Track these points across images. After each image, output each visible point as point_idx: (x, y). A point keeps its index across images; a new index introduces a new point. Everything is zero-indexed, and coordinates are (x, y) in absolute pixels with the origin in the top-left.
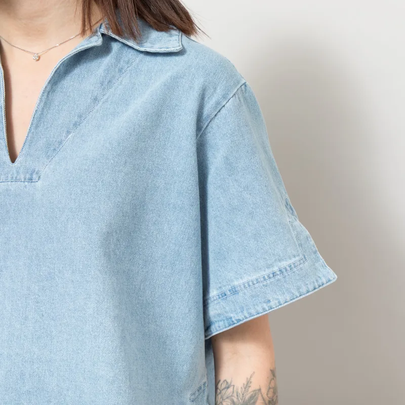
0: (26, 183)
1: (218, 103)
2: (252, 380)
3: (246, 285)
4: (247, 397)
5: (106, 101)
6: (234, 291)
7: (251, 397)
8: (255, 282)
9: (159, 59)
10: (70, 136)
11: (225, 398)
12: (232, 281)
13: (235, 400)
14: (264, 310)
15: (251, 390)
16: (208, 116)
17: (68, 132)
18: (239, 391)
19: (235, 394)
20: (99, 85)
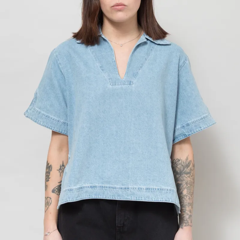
0: (129, 85)
1: (184, 62)
2: (189, 157)
3: (193, 122)
4: (187, 163)
5: (149, 60)
6: (188, 125)
7: (189, 163)
8: (196, 121)
9: (163, 46)
10: (140, 70)
11: (178, 164)
12: (187, 121)
13: (183, 164)
14: (199, 130)
15: (188, 160)
16: (181, 66)
17: (139, 69)
18: (184, 161)
19: (183, 163)
20: (146, 55)
